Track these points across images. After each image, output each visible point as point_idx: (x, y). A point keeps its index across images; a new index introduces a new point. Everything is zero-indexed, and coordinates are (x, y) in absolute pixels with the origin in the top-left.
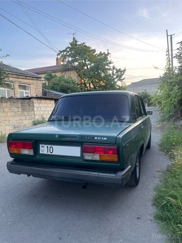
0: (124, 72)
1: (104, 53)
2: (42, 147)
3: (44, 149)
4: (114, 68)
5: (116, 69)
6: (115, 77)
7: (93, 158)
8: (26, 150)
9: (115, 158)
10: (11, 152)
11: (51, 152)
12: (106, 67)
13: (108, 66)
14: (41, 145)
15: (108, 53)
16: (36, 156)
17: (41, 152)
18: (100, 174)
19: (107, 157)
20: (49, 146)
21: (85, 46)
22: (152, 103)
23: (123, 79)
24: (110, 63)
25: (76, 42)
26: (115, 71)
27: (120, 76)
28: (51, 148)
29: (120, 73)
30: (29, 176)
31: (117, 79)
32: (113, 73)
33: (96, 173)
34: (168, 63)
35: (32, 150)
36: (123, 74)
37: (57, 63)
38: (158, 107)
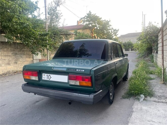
0: (118, 31)
1: (107, 21)
2: (44, 75)
3: (45, 77)
4: (112, 29)
5: (114, 29)
6: (113, 33)
7: (75, 83)
8: (34, 77)
9: (89, 84)
10: (24, 78)
11: (49, 78)
12: (108, 28)
13: (109, 27)
14: (43, 74)
15: (110, 21)
16: (40, 81)
17: (43, 79)
18: (79, 94)
19: (84, 83)
20: (48, 75)
21: (96, 16)
22: (134, 49)
23: (117, 35)
24: (110, 26)
25: (91, 13)
26: (113, 30)
27: (116, 33)
28: (49, 76)
29: (116, 31)
30: (35, 94)
31: (114, 35)
32: (112, 31)
33: (77, 94)
34: (143, 29)
35: (37, 77)
36: (117, 32)
37: (78, 24)
38: (137, 51)
